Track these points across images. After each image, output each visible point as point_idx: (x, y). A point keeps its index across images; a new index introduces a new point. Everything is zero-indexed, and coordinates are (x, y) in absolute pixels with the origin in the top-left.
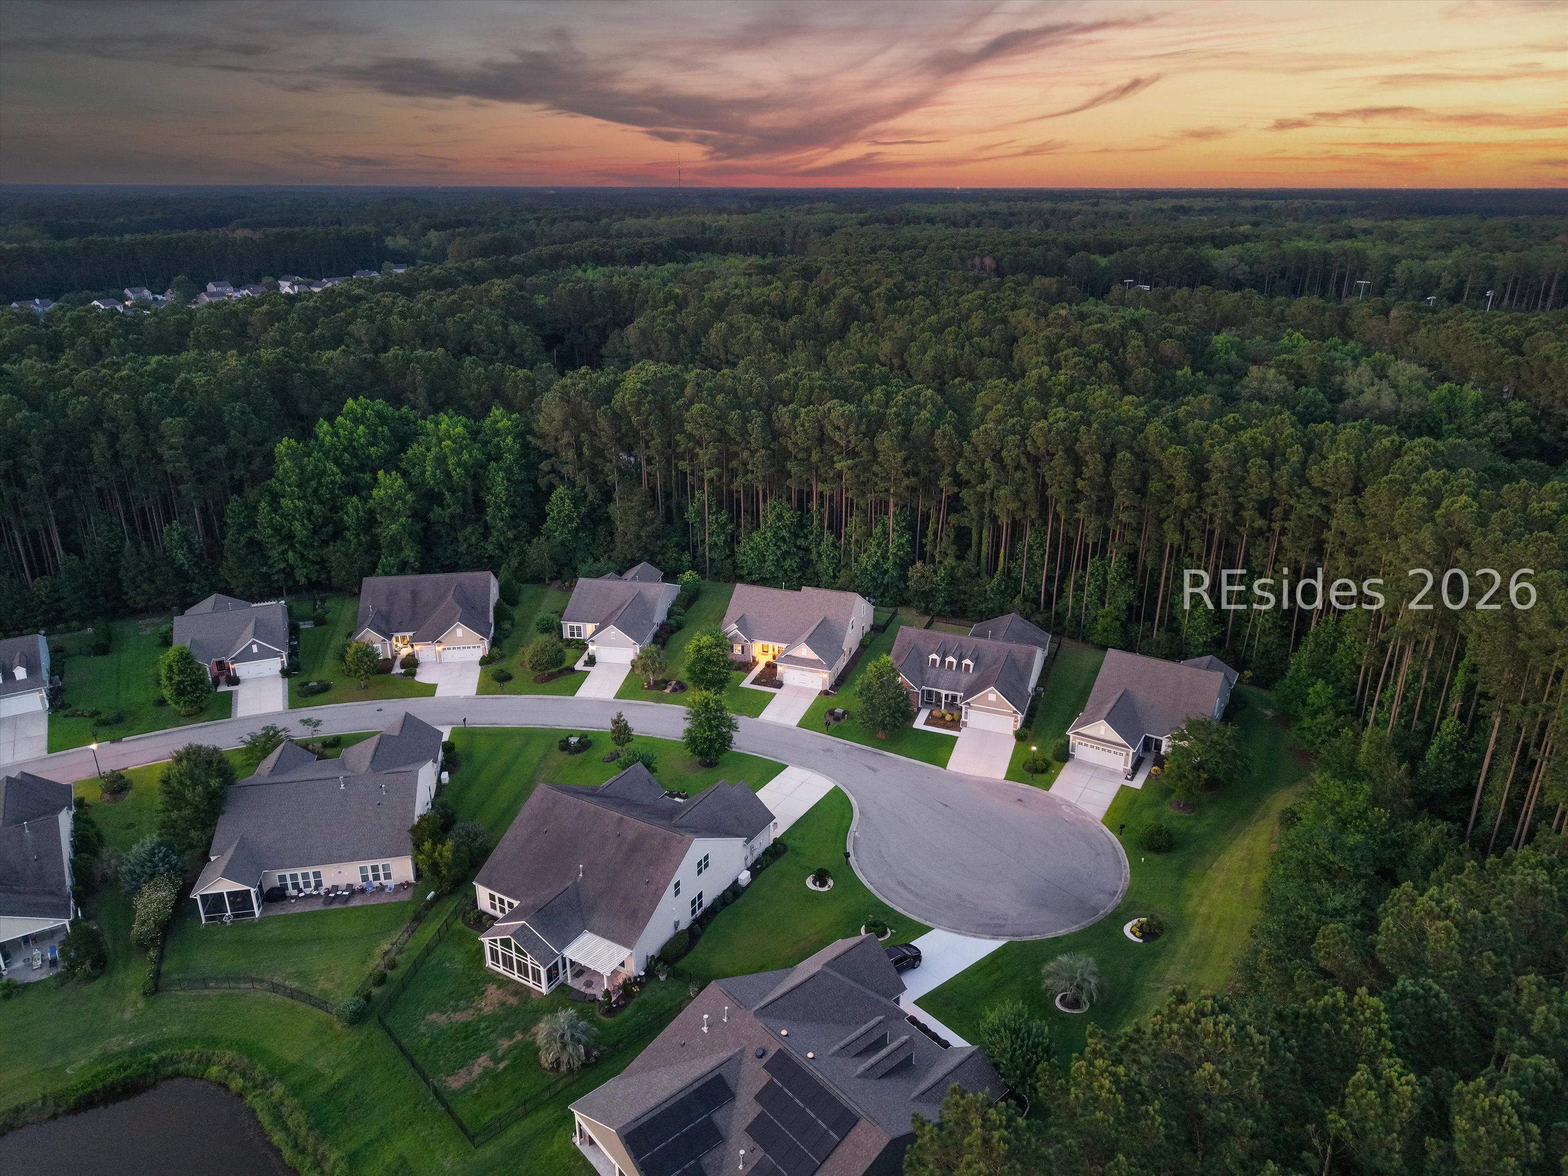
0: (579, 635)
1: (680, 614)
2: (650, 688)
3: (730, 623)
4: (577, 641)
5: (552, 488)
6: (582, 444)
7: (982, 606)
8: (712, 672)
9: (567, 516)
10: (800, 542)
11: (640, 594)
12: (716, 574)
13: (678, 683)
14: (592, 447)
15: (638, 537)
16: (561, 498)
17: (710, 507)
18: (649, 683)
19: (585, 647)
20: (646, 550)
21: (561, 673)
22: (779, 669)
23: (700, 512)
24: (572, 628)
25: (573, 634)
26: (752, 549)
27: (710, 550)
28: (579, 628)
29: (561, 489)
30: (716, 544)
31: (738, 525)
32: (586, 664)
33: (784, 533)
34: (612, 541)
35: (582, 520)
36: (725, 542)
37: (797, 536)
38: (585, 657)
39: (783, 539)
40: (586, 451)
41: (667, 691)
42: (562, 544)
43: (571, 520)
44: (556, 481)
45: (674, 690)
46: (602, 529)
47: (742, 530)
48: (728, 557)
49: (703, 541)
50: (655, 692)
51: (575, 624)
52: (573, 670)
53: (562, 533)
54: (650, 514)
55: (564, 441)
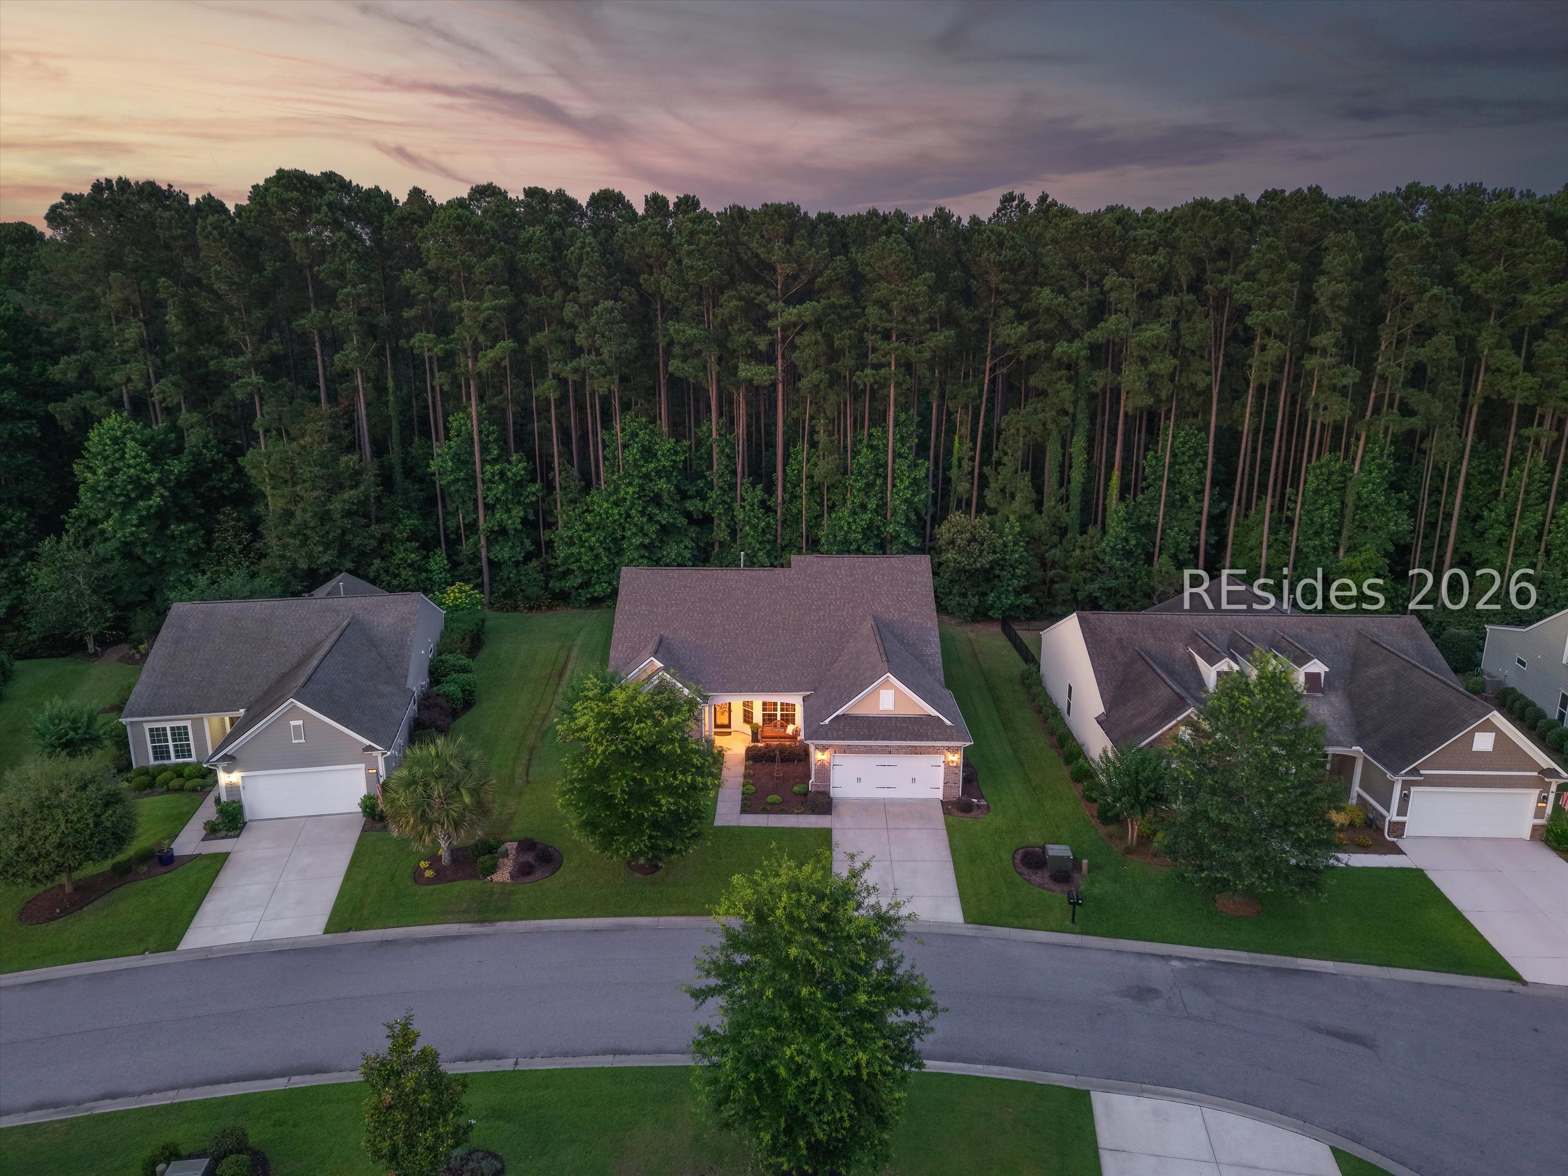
0: (183, 751)
1: (464, 670)
2: (441, 876)
3: (633, 659)
4: (178, 771)
5: (86, 420)
6: (161, 305)
7: (1093, 587)
8: (671, 790)
9: (136, 481)
10: (693, 506)
11: (354, 622)
12: (507, 595)
13: (526, 845)
14: (191, 315)
15: (324, 518)
16: (115, 441)
17: (485, 449)
18: (434, 860)
19: (207, 776)
20: (344, 548)
21: (123, 873)
22: (818, 757)
23: (463, 461)
24: (158, 735)
25: (161, 753)
26: (588, 527)
27: (490, 543)
28: (180, 734)
29: (113, 422)
30: (503, 531)
31: (549, 487)
32: (212, 831)
33: (662, 484)
34: (257, 536)
35: (174, 494)
36: (524, 521)
37: (684, 495)
38: (208, 811)
39: (656, 500)
40: (173, 322)
41: (503, 875)
42: (127, 551)
43: (147, 491)
44: (98, 406)
45: (523, 871)
46: (228, 517)
47: (558, 494)
48: (528, 557)
49: (472, 527)
50: (461, 888)
51: (168, 724)
52: (167, 860)
53: (122, 523)
54: (348, 460)
55: (112, 299)
